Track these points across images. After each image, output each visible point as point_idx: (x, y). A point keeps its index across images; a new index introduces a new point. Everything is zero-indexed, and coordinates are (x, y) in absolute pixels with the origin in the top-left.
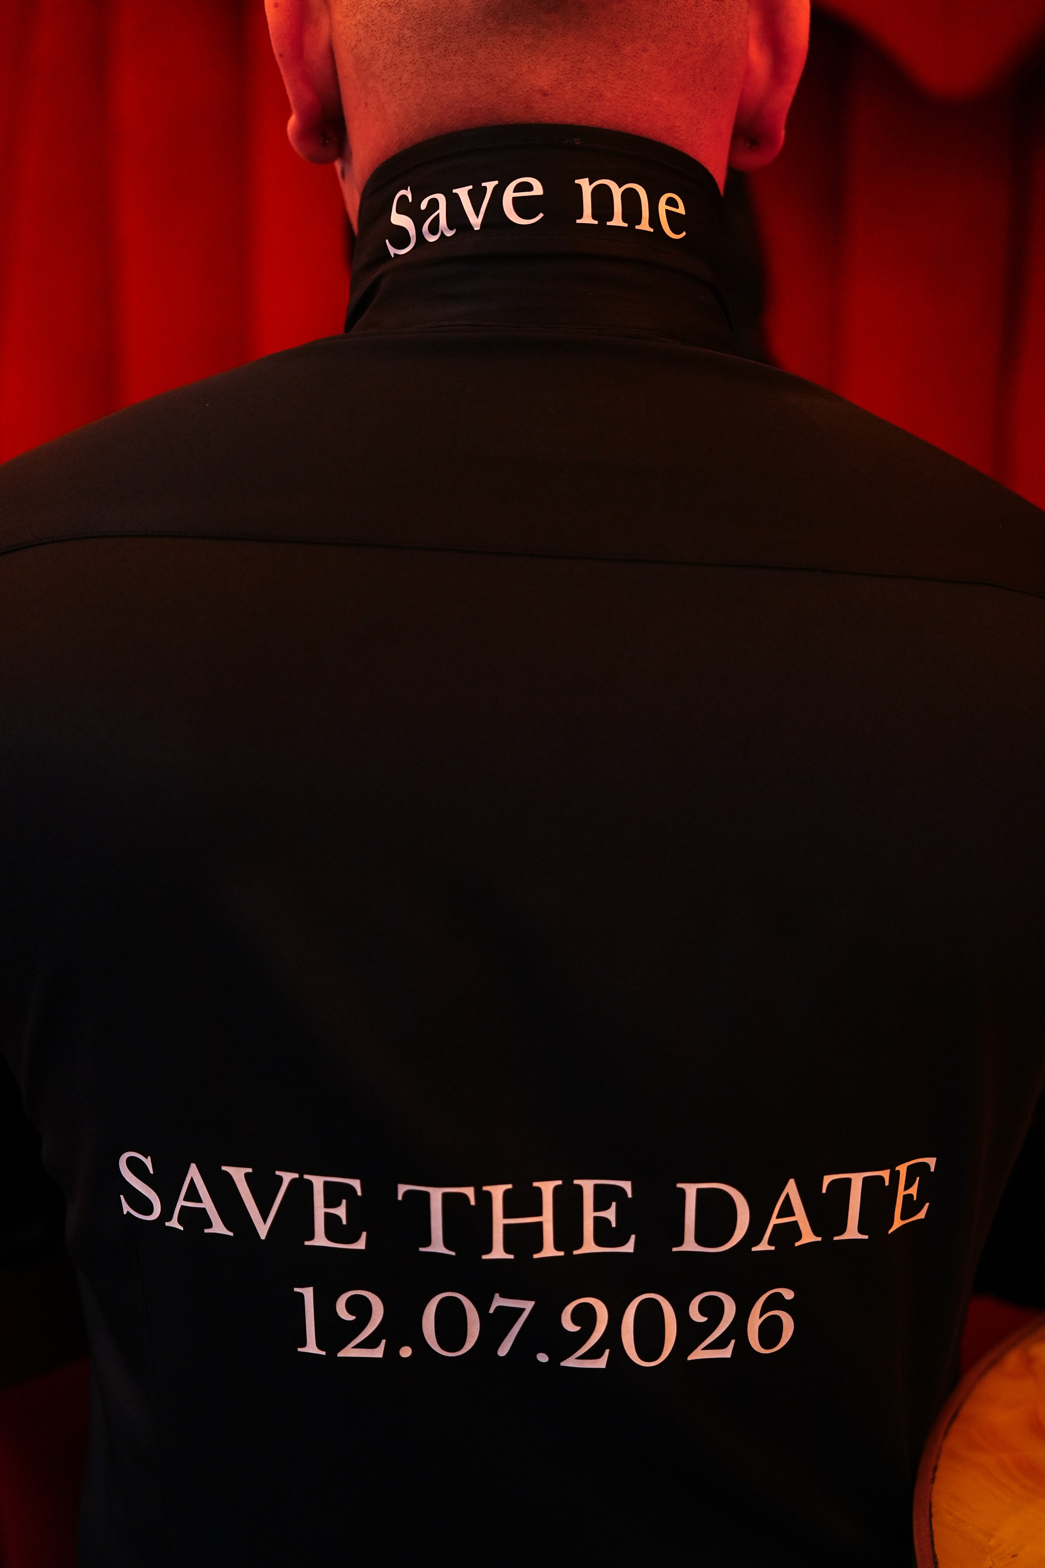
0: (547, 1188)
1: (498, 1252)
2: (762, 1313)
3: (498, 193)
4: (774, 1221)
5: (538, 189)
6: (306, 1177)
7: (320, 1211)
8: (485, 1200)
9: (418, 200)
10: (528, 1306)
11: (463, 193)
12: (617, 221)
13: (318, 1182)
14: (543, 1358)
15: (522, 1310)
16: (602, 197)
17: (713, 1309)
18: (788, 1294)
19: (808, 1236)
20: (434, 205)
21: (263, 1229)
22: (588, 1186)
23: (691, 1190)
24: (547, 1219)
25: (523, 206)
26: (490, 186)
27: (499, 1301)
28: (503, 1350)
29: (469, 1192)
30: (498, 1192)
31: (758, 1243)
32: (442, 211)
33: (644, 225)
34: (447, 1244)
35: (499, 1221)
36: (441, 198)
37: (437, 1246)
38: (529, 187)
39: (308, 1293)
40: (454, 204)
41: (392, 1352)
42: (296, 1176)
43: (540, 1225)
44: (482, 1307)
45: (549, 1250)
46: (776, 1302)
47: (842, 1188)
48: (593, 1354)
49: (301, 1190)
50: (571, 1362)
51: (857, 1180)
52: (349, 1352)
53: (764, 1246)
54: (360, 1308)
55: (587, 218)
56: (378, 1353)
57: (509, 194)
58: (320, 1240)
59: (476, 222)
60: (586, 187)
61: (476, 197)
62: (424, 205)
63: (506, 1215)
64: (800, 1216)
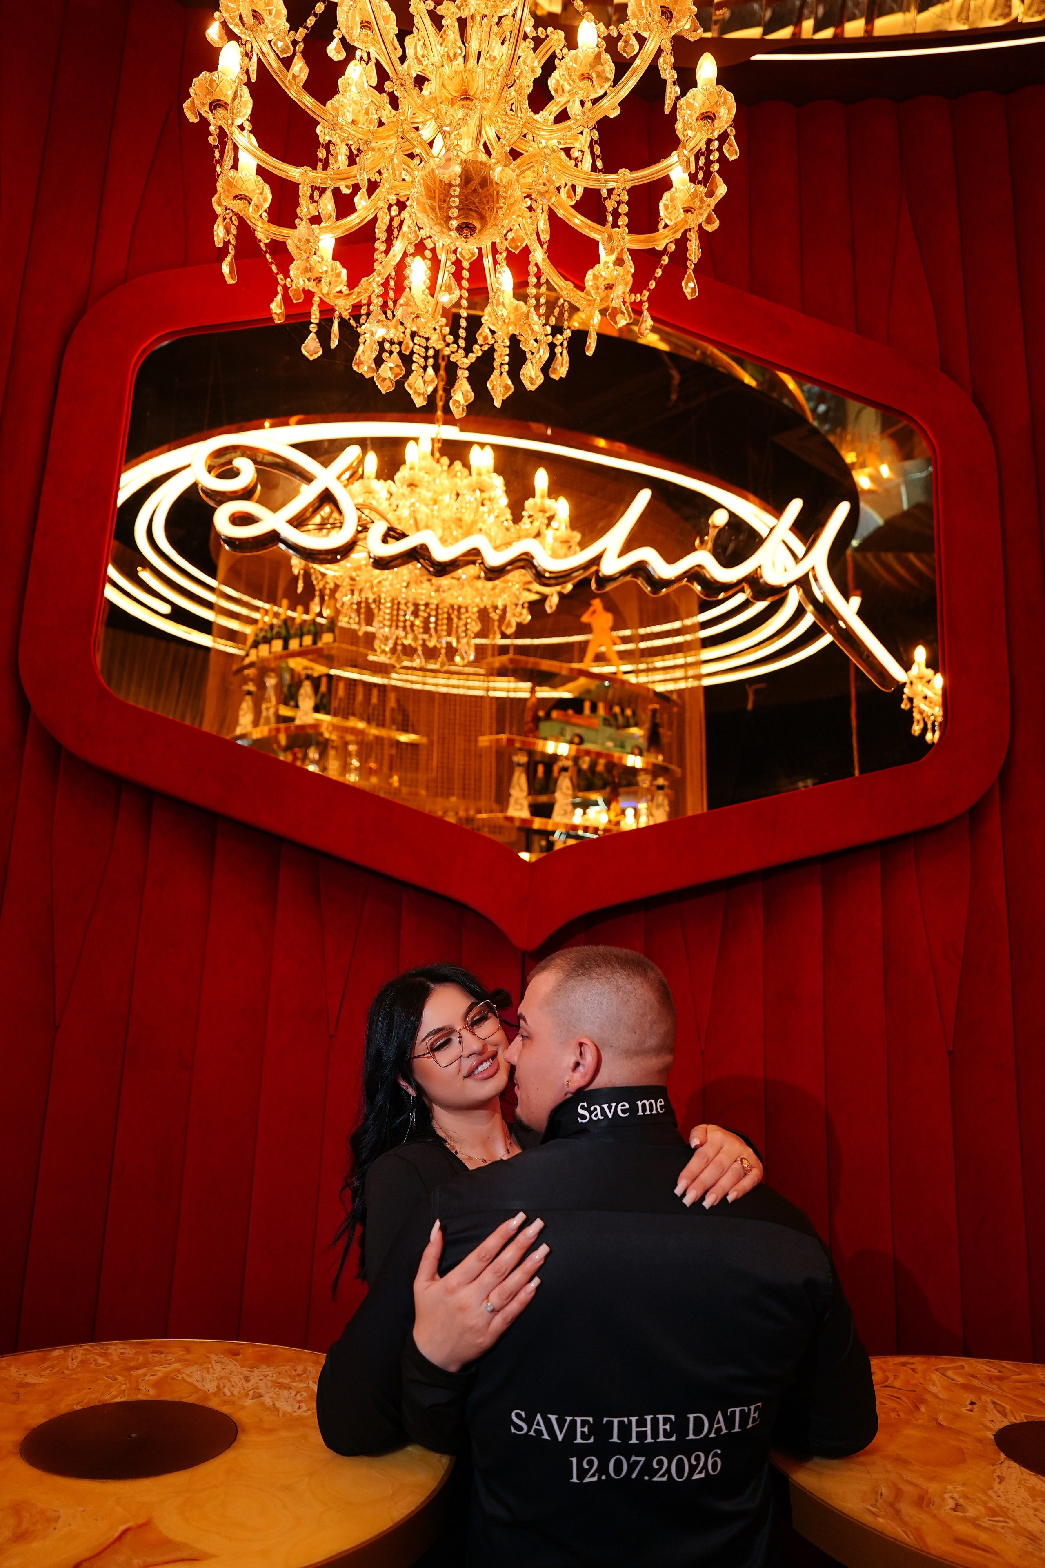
0: (649, 1418)
1: (634, 1441)
2: (712, 1458)
3: (616, 1107)
4: (715, 1426)
5: (627, 1106)
6: (575, 1418)
7: (579, 1429)
8: (630, 1421)
9: (589, 1106)
10: (643, 1459)
11: (605, 1106)
12: (648, 1112)
13: (579, 1420)
14: (646, 1478)
15: (640, 1461)
16: (644, 1105)
17: (698, 1459)
18: (719, 1452)
19: (724, 1431)
20: (595, 1109)
21: (560, 1437)
22: (661, 1417)
23: (691, 1417)
24: (649, 1428)
25: (623, 1111)
26: (614, 1105)
27: (634, 1458)
28: (634, 1476)
29: (625, 1419)
30: (634, 1419)
31: (710, 1434)
32: (599, 1111)
33: (654, 1112)
34: (619, 1438)
35: (634, 1430)
36: (598, 1107)
37: (615, 1439)
38: (624, 1105)
39: (574, 1460)
40: (602, 1109)
41: (599, 1477)
42: (571, 1418)
43: (646, 1431)
44: (628, 1460)
45: (649, 1440)
46: (715, 1455)
47: (734, 1413)
48: (663, 1476)
49: (573, 1423)
50: (655, 1479)
51: (738, 1410)
52: (587, 1480)
53: (712, 1435)
54: (591, 1463)
55: (640, 1113)
56: (595, 1479)
57: (619, 1108)
58: (579, 1440)
59: (610, 1116)
60: (640, 1103)
61: (610, 1108)
62: (592, 1109)
63: (637, 1427)
64: (722, 1424)
